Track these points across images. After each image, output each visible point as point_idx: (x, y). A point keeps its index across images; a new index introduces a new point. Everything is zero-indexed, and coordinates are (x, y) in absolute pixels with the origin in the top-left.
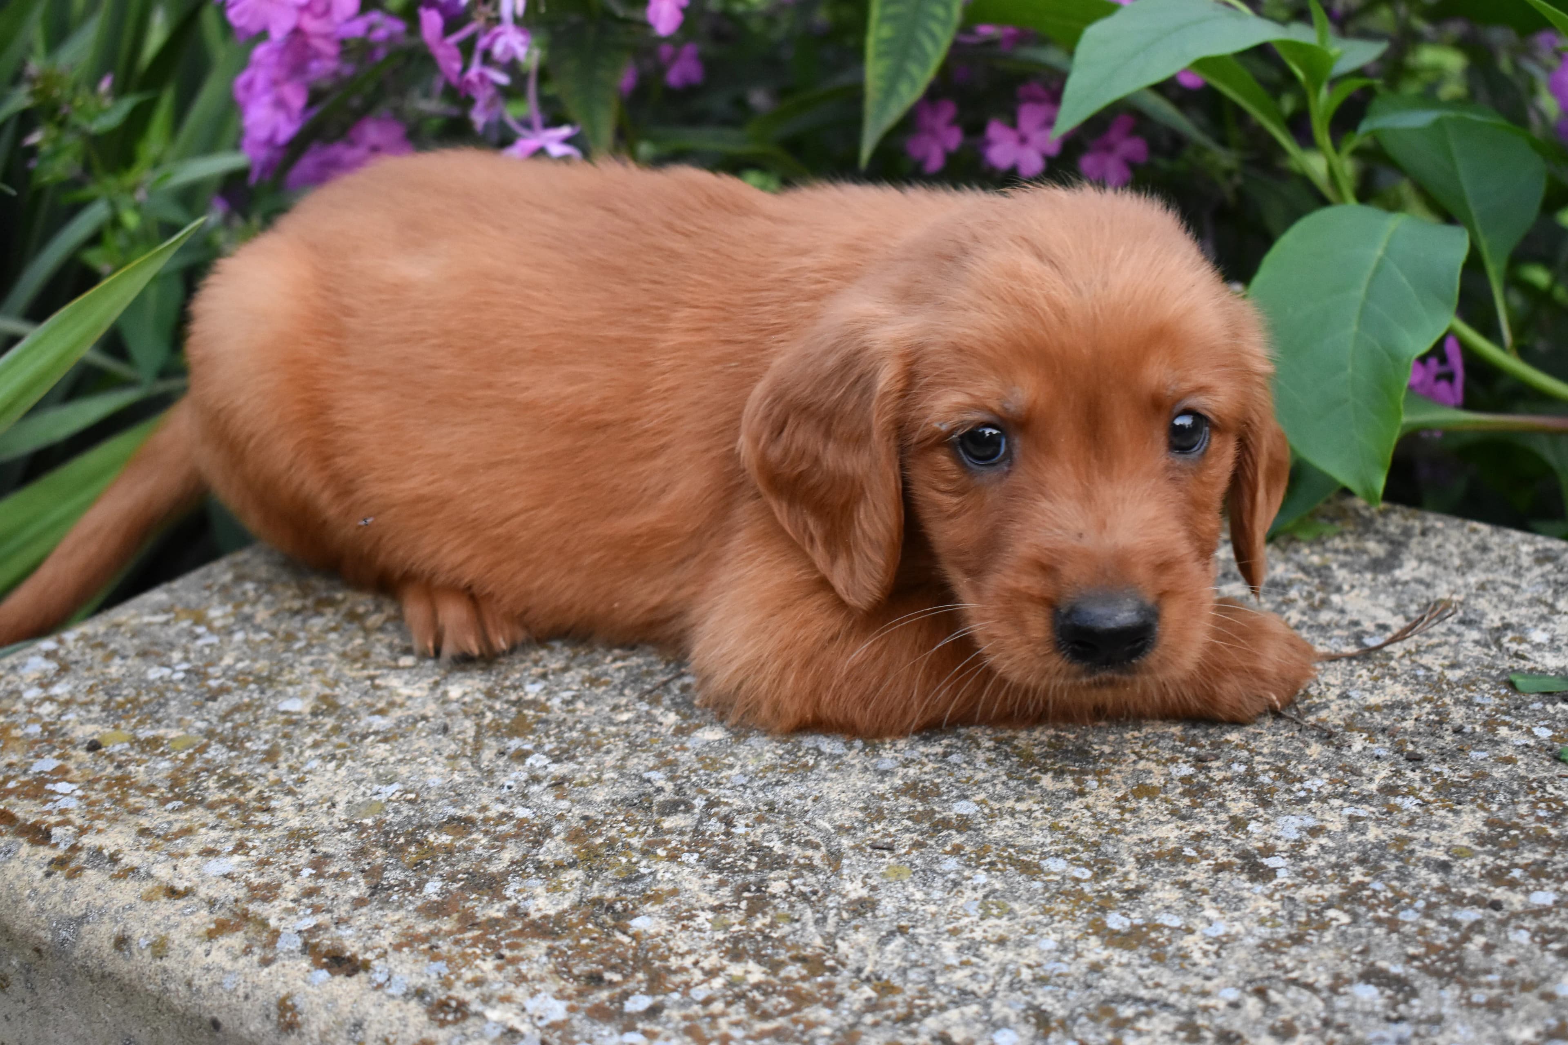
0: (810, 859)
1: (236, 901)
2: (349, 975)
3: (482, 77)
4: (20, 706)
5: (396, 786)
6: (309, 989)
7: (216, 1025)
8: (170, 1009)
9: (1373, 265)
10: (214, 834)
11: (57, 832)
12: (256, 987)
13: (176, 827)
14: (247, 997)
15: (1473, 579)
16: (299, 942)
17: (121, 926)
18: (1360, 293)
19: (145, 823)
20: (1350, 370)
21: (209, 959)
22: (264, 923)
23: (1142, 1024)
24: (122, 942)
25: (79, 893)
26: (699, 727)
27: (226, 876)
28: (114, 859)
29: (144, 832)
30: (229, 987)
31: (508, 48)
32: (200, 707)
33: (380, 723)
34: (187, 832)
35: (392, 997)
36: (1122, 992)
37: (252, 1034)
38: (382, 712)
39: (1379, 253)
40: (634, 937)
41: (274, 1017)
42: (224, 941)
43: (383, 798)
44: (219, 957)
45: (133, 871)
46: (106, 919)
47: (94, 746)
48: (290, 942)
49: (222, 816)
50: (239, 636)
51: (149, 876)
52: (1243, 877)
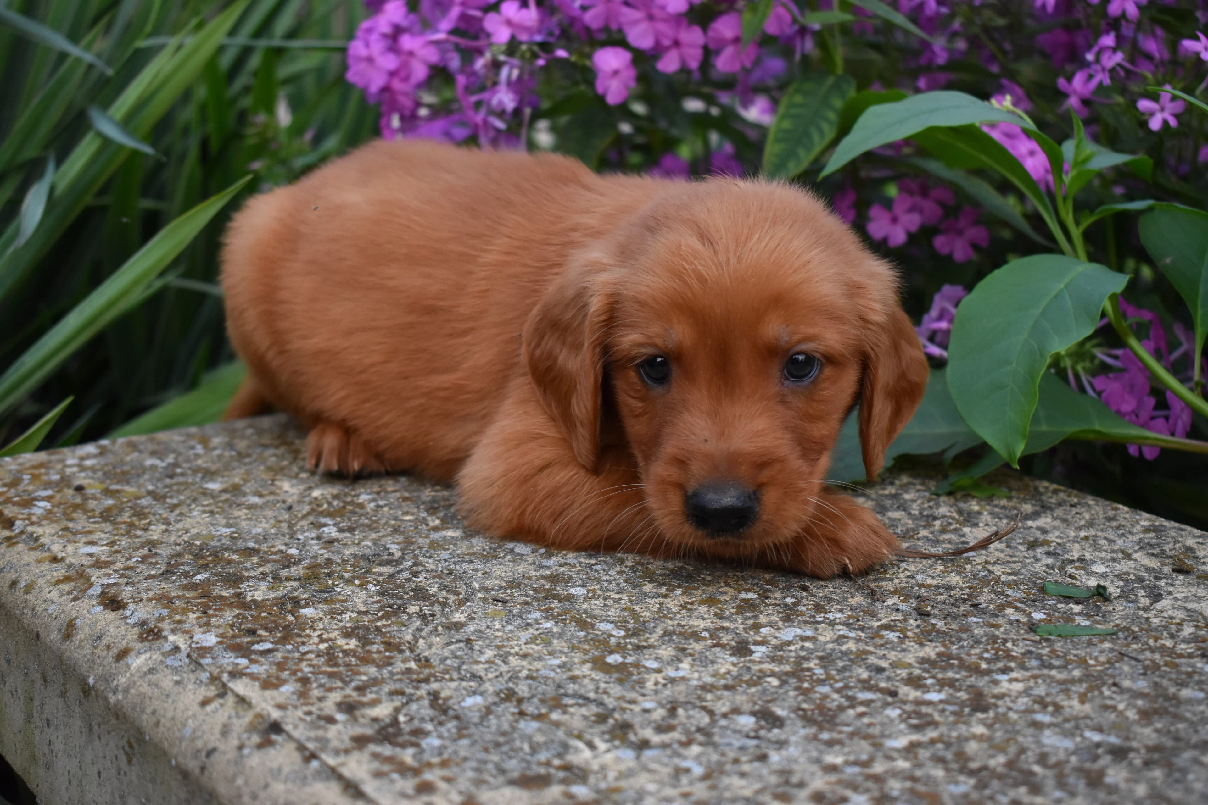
0: (447, 599)
1: (82, 565)
2: (113, 610)
3: (485, 122)
4: (59, 466)
5: (233, 529)
6: (88, 615)
7: (38, 635)
8: (23, 627)
9: (1053, 293)
10: (103, 536)
11: (18, 523)
12: (63, 612)
13: (87, 529)
14: (56, 618)
15: (1083, 534)
16: (100, 590)
17: (17, 575)
18: (1038, 311)
19: (70, 525)
20: (1014, 365)
21: (49, 596)
22: (88, 579)
23: (571, 710)
24: (14, 584)
25: (8, 555)
26: (448, 528)
27: (88, 554)
28: (37, 539)
29: (66, 529)
30: (50, 611)
31: (500, 102)
32: (160, 480)
33: (256, 500)
34: (90, 532)
35: (127, 624)
36: (579, 693)
37: (51, 641)
38: (261, 496)
39: (1062, 286)
40: (296, 618)
41: (63, 630)
42: (62, 586)
43: (219, 533)
44: (55, 594)
45: (43, 545)
46: (12, 570)
47: (79, 489)
48: (96, 590)
49: (117, 529)
50: (218, 452)
51: (49, 549)
52: (728, 653)
